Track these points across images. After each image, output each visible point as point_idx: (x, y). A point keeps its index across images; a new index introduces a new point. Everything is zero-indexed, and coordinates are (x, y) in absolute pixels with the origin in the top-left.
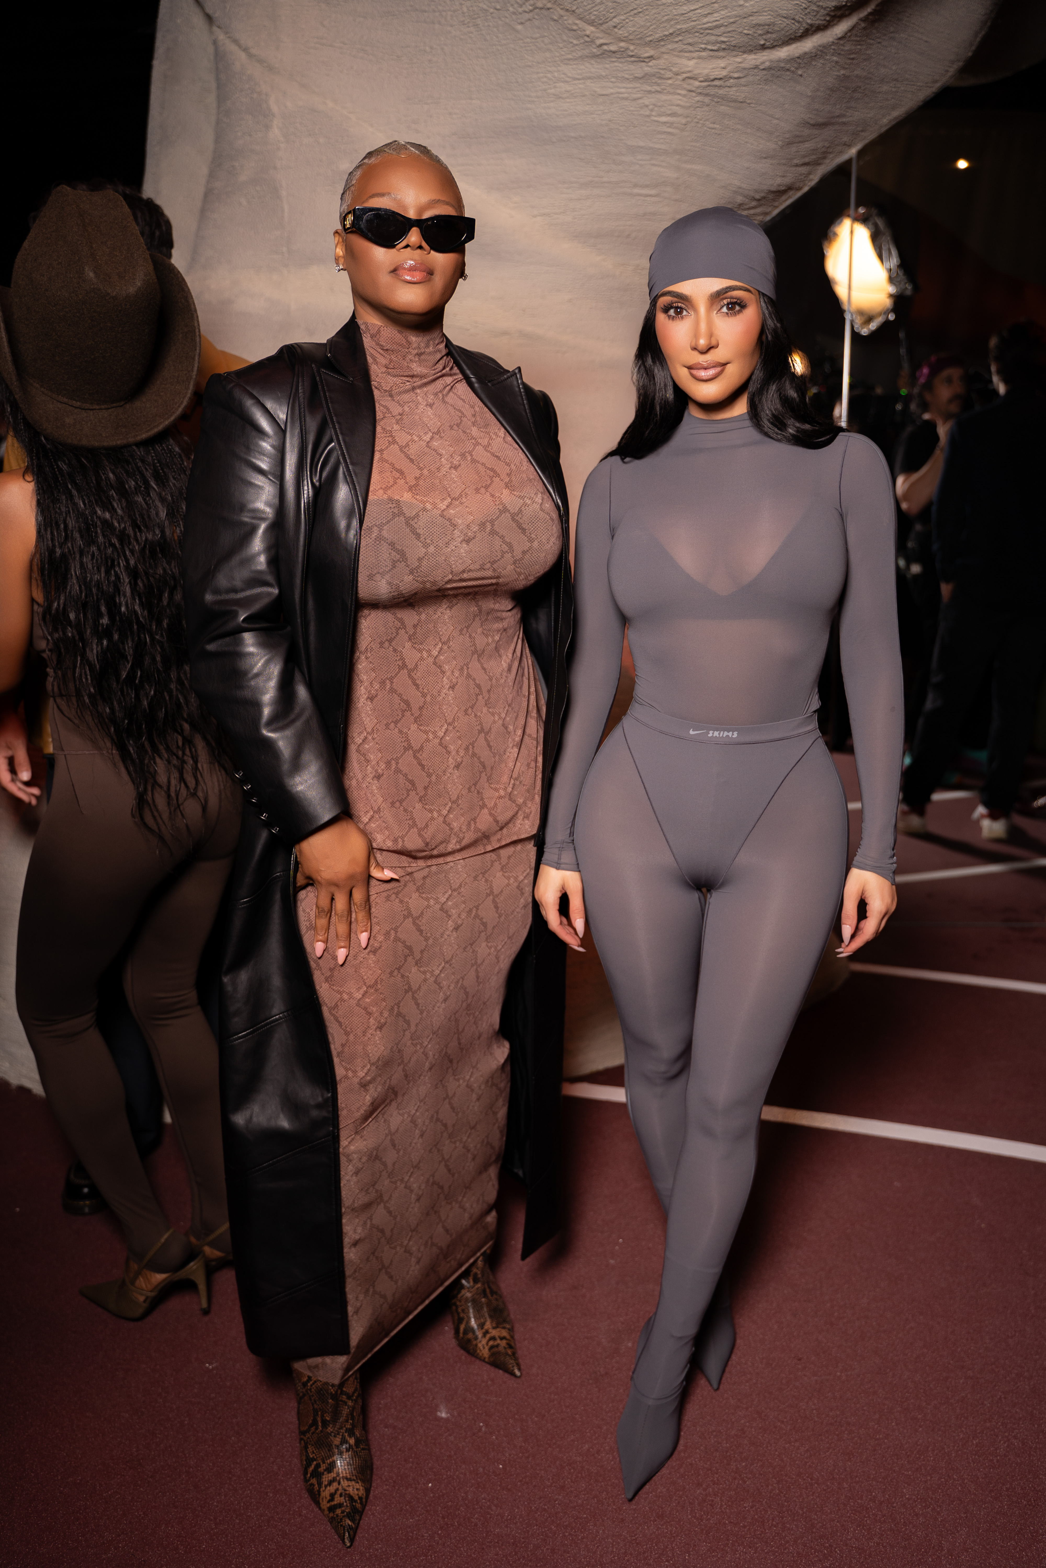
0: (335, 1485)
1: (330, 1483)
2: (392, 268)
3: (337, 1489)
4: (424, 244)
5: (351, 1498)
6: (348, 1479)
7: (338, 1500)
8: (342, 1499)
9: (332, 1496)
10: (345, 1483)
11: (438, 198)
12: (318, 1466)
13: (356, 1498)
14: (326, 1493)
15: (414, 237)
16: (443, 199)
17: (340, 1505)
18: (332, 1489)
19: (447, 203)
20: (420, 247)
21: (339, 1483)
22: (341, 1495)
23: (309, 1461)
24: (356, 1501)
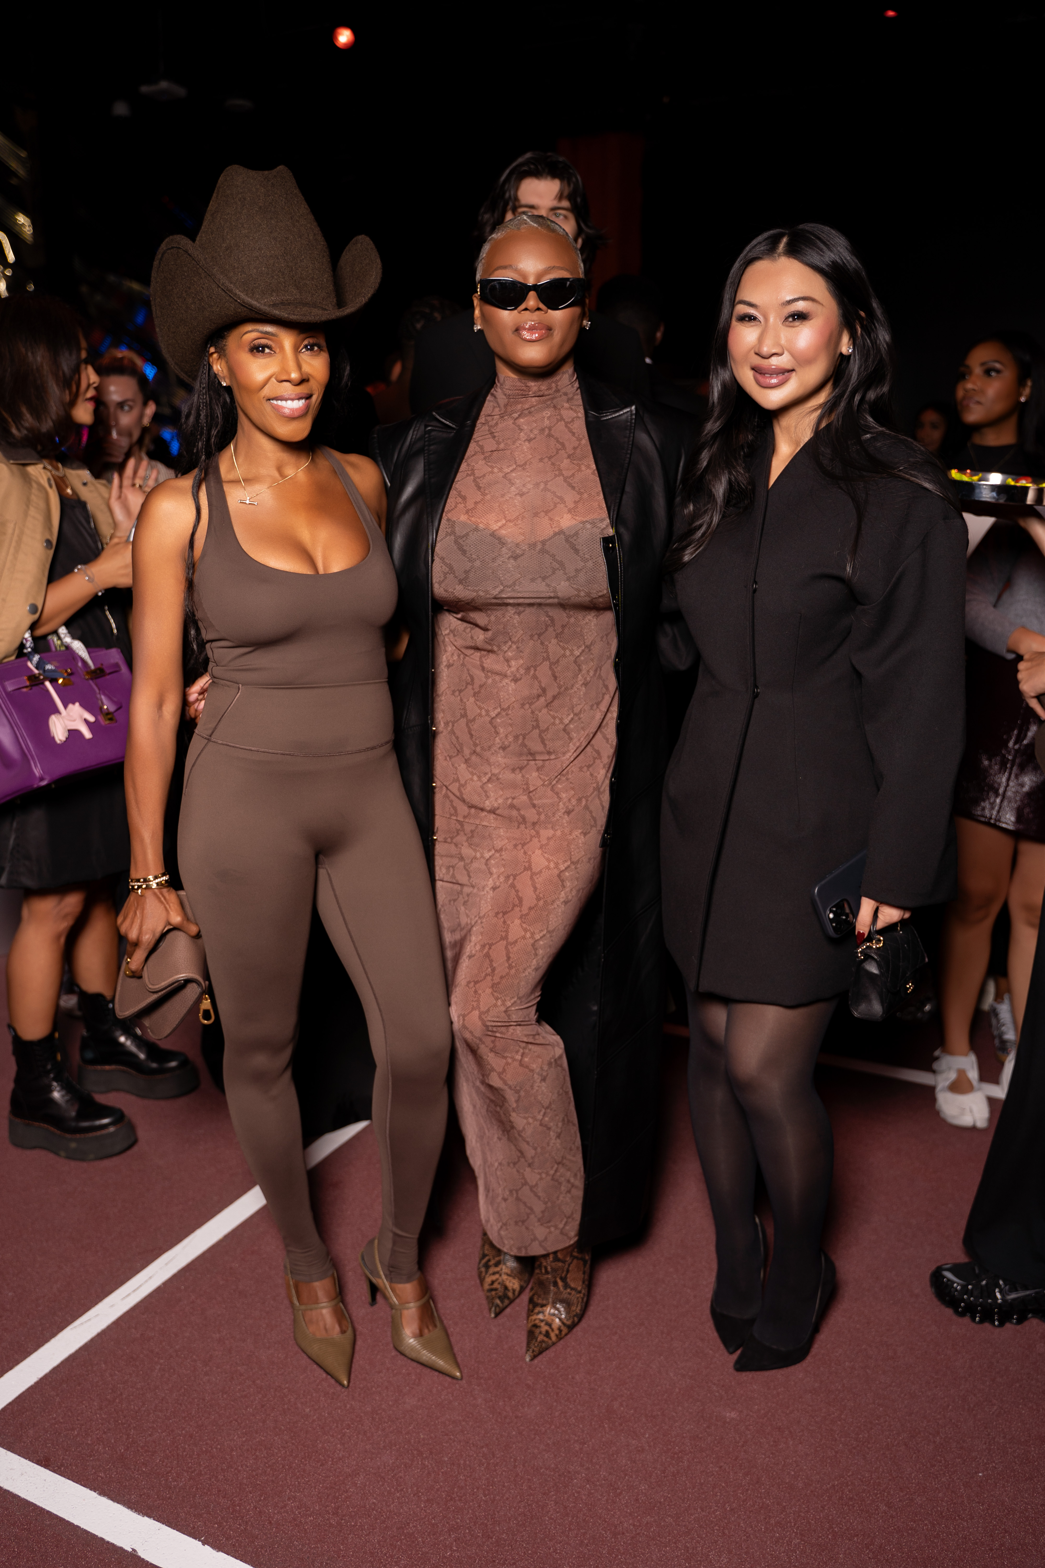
0: (497, 1276)
1: (494, 1274)
2: (514, 329)
3: (497, 1280)
4: (542, 306)
5: (506, 1288)
6: (508, 1275)
7: (496, 1285)
8: (499, 1286)
9: (493, 1282)
10: (504, 1277)
11: (553, 265)
12: (489, 1260)
13: (510, 1288)
14: (489, 1279)
15: (532, 300)
16: (558, 265)
17: (496, 1290)
18: (494, 1278)
19: (562, 269)
20: (539, 309)
21: (500, 1275)
22: (499, 1284)
23: (484, 1256)
24: (509, 1290)
